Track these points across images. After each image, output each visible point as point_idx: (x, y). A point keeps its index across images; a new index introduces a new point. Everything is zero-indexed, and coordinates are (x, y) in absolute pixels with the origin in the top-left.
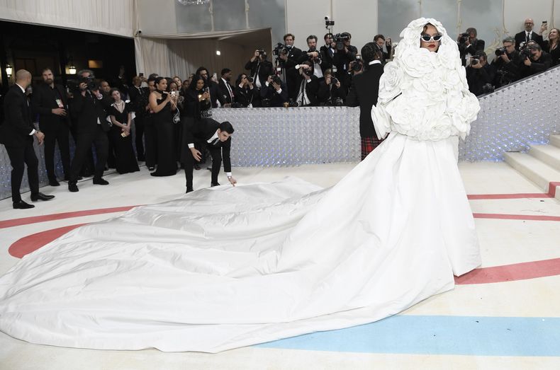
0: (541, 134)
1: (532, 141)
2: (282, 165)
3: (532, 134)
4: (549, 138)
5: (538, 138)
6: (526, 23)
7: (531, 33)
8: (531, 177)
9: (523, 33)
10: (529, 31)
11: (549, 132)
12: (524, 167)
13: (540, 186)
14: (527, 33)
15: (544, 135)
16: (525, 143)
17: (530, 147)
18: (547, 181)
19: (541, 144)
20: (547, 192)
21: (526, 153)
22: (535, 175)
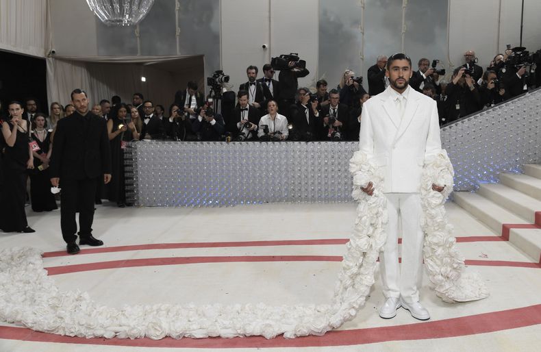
0: (491, 173)
1: (481, 179)
2: (214, 205)
3: (481, 173)
4: (498, 177)
5: (488, 176)
8: (482, 218)
11: (498, 170)
12: (475, 208)
13: (491, 228)
15: (493, 173)
16: (475, 182)
17: (479, 186)
18: (499, 223)
19: (490, 183)
20: (501, 235)
21: (476, 192)
22: (487, 216)
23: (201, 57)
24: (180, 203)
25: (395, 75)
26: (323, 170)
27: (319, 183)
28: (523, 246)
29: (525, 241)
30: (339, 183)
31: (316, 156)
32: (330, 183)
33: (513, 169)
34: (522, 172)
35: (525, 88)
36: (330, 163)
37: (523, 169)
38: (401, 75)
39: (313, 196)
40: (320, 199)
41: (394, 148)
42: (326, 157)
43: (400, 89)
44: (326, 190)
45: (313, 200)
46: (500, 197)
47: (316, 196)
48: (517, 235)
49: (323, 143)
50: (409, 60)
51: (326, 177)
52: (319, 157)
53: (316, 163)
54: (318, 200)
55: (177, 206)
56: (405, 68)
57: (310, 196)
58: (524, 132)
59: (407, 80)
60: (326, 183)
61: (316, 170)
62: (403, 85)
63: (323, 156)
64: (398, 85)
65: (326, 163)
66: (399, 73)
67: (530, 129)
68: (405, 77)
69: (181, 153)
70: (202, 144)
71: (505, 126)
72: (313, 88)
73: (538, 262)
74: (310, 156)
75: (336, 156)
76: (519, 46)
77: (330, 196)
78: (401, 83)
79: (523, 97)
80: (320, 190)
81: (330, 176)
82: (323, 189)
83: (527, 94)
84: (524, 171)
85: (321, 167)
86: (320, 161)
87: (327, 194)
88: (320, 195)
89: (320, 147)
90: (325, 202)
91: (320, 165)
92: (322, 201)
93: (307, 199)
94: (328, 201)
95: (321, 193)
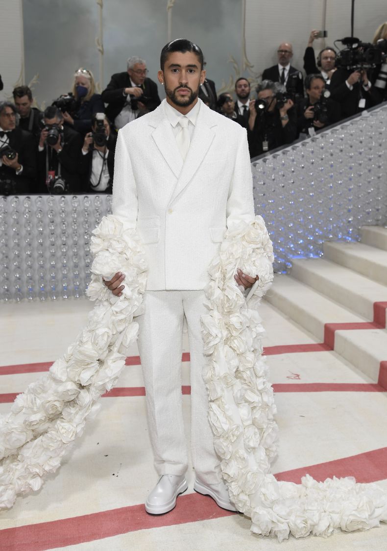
0: (310, 242)
1: (295, 253)
3: (295, 242)
4: (321, 248)
5: (305, 248)
6: (280, 51)
7: (288, 68)
8: (295, 316)
9: (275, 68)
10: (284, 64)
11: (320, 237)
12: (283, 299)
13: (308, 331)
14: (281, 67)
15: (314, 243)
16: (285, 257)
17: (291, 263)
18: (320, 323)
19: (309, 259)
20: (322, 342)
21: (287, 274)
22: (301, 312)
25: (174, 79)
26: (35, 244)
27: (30, 267)
28: (355, 358)
29: (355, 348)
30: (64, 266)
31: (23, 221)
32: (48, 266)
33: (343, 235)
34: (357, 240)
35: (362, 103)
36: (47, 232)
37: (360, 235)
38: (184, 82)
39: (19, 290)
40: (32, 293)
41: (170, 211)
42: (40, 221)
43: (184, 106)
44: (41, 278)
45: (20, 295)
46: (321, 280)
47: (25, 289)
48: (345, 340)
50: (199, 54)
51: (41, 256)
52: (28, 222)
53: (23, 232)
54: (29, 295)
56: (191, 69)
57: (13, 290)
58: (360, 175)
59: (194, 89)
60: (41, 267)
61: (24, 243)
62: (187, 99)
63: (35, 220)
64: (180, 99)
65: (41, 233)
66: (180, 78)
67: (370, 171)
68: (190, 85)
71: (332, 166)
73: (375, 382)
75: (58, 220)
76: (349, 35)
77: (48, 288)
78: (183, 96)
79: (358, 119)
80: (30, 278)
81: (48, 254)
82: (36, 277)
83: (365, 113)
84: (361, 238)
85: (32, 239)
86: (29, 229)
87: (43, 285)
88: (31, 287)
89: (28, 204)
90: (40, 298)
91: (31, 236)
92: (36, 296)
93: (8, 294)
94: (46, 297)
95: (34, 284)
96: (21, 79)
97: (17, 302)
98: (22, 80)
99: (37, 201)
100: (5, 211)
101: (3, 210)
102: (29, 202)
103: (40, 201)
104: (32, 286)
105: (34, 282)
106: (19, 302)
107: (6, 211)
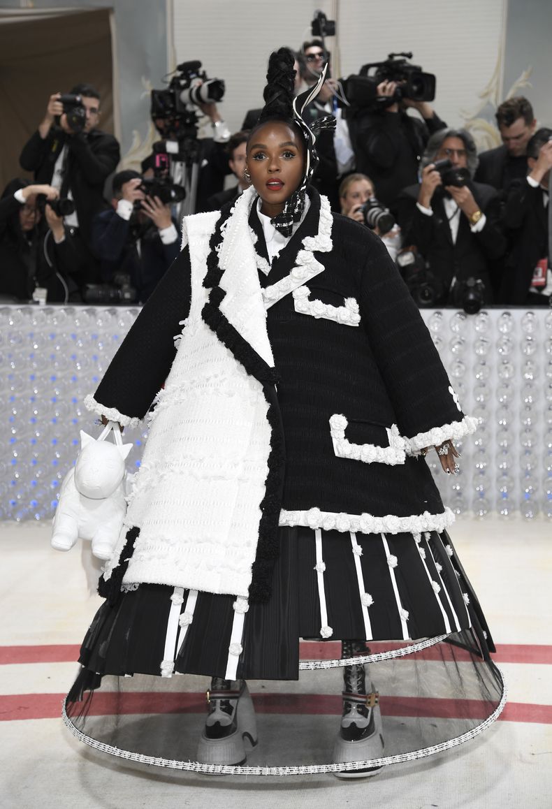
23: (103, 15)
24: (37, 508)
26: (517, 405)
27: (505, 450)
31: (494, 359)
39: (482, 494)
40: (505, 500)
42: (528, 360)
44: (527, 473)
45: (484, 504)
47: (493, 494)
49: (518, 314)
51: (528, 429)
52: (504, 362)
53: (494, 382)
54: (501, 506)
55: (28, 518)
60: (527, 451)
61: (496, 403)
63: (518, 359)
65: (529, 384)
69: (42, 343)
70: (114, 313)
72: (481, 122)
74: (471, 359)
77: (540, 494)
80: (505, 473)
82: (517, 471)
85: (512, 396)
86: (507, 376)
87: (530, 488)
88: (505, 491)
89: (507, 328)
90: (524, 513)
91: (509, 390)
92: (514, 510)
93: (460, 501)
94: (536, 513)
95: (511, 485)
96: (495, 82)
97: (477, 518)
98: (498, 83)
99: (525, 320)
100: (460, 338)
101: (458, 336)
102: (510, 324)
103: (530, 321)
104: (508, 488)
105: (512, 479)
106: (482, 519)
107: (463, 338)
